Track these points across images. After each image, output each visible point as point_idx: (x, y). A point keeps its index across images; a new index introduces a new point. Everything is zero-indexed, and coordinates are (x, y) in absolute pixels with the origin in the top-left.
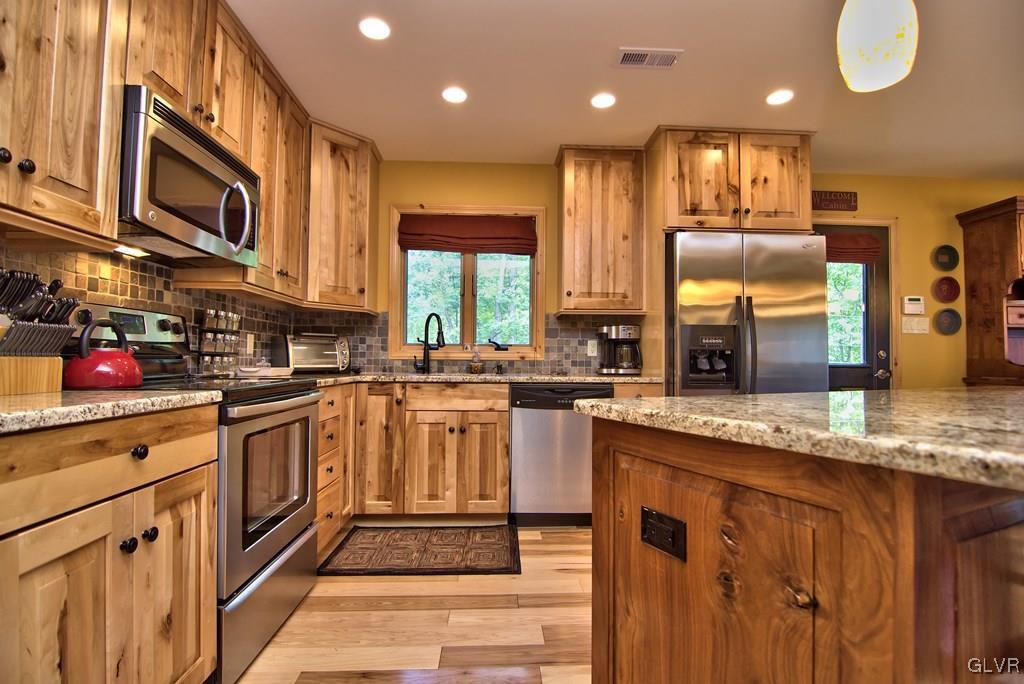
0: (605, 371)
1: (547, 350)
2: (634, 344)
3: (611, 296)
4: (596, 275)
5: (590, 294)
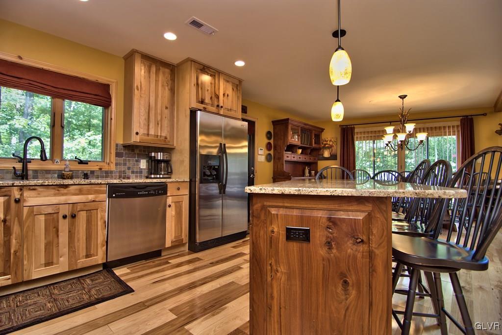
0: (153, 176)
1: (117, 164)
2: (167, 162)
3: (159, 137)
4: (152, 125)
5: (148, 135)
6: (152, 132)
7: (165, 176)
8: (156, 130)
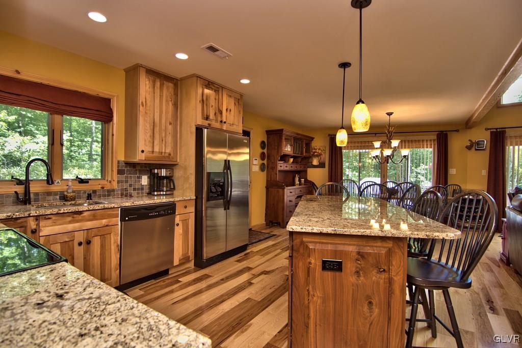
0: (156, 193)
1: (118, 182)
3: (163, 154)
4: (156, 142)
5: (153, 152)
6: (157, 149)
7: (168, 193)
8: (161, 147)
